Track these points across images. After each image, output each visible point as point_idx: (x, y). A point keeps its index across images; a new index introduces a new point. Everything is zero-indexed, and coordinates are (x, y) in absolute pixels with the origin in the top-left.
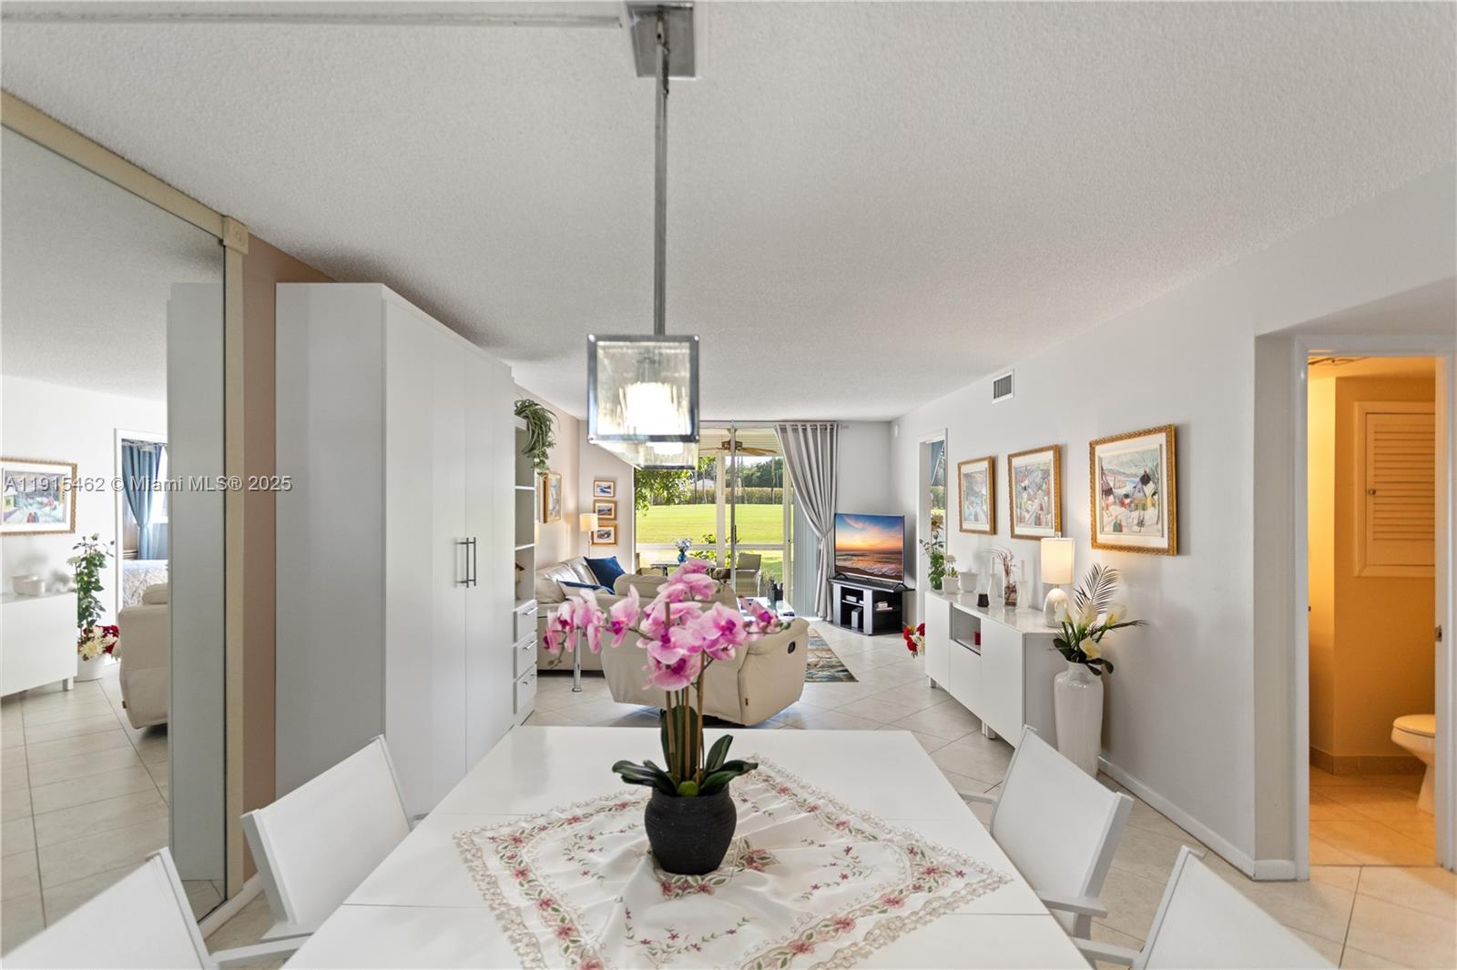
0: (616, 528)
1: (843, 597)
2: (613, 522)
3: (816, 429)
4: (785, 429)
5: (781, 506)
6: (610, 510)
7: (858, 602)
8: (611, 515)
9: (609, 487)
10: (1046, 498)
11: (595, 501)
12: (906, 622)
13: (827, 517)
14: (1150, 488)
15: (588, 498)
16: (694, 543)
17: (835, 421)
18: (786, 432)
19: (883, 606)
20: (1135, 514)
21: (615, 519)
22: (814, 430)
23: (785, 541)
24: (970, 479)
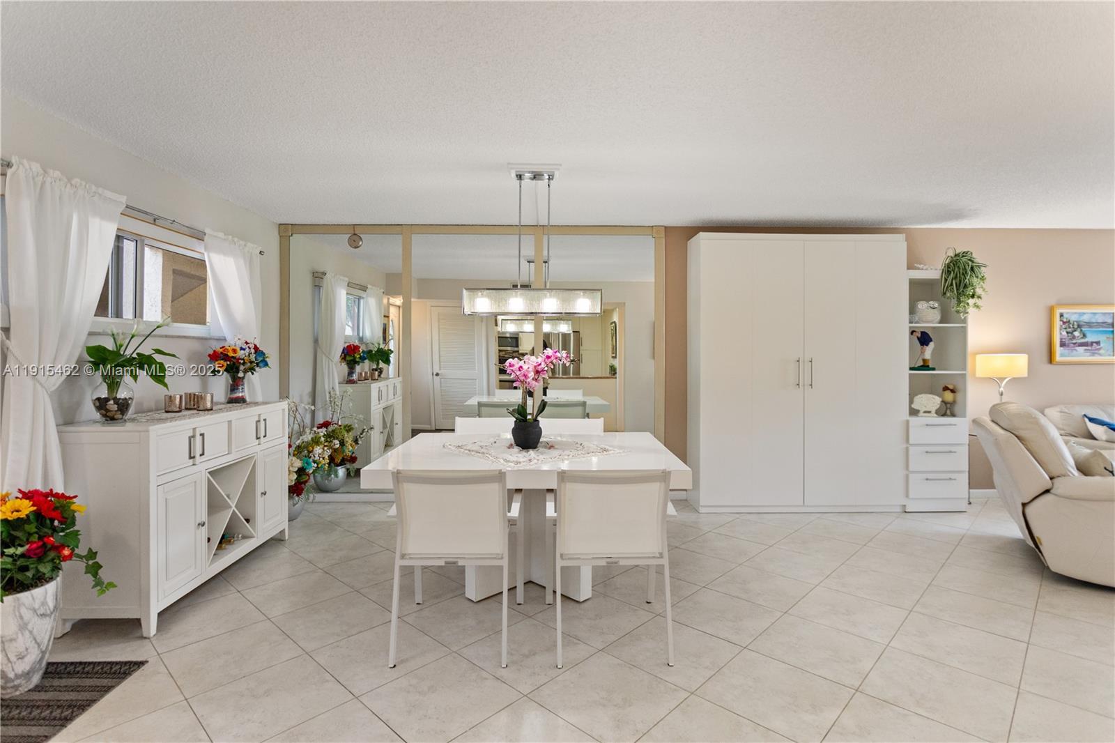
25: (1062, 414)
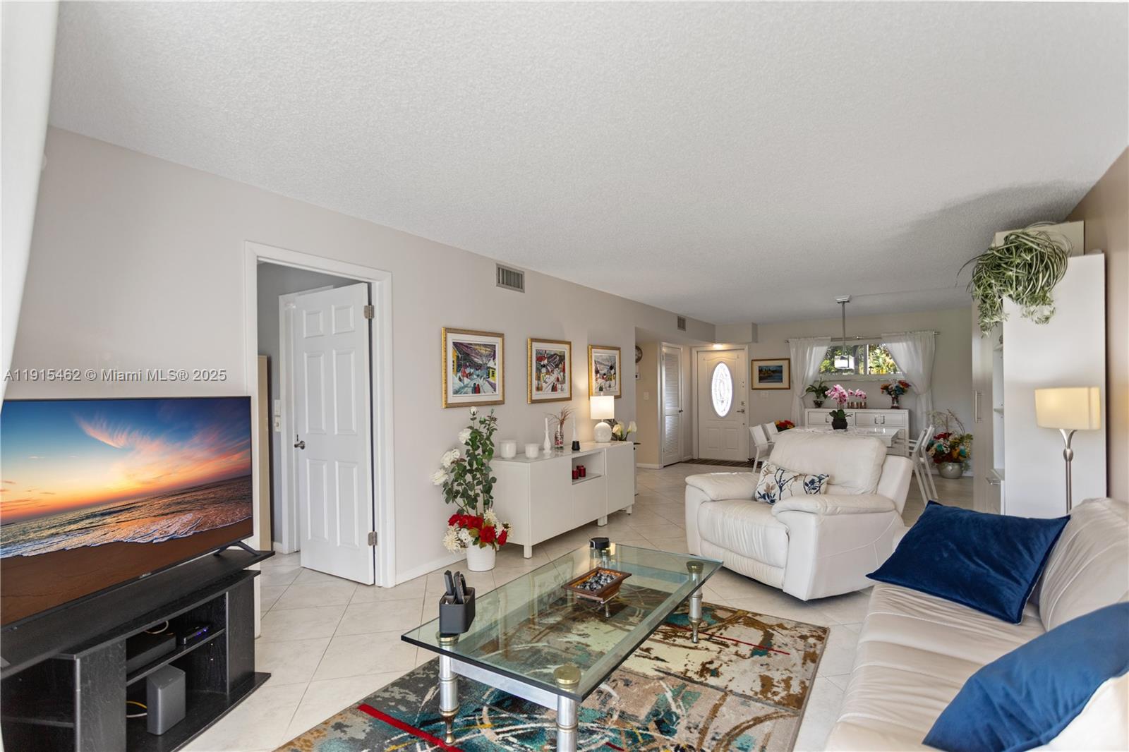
10: (562, 374)
14: (613, 372)
20: (608, 382)
24: (469, 351)
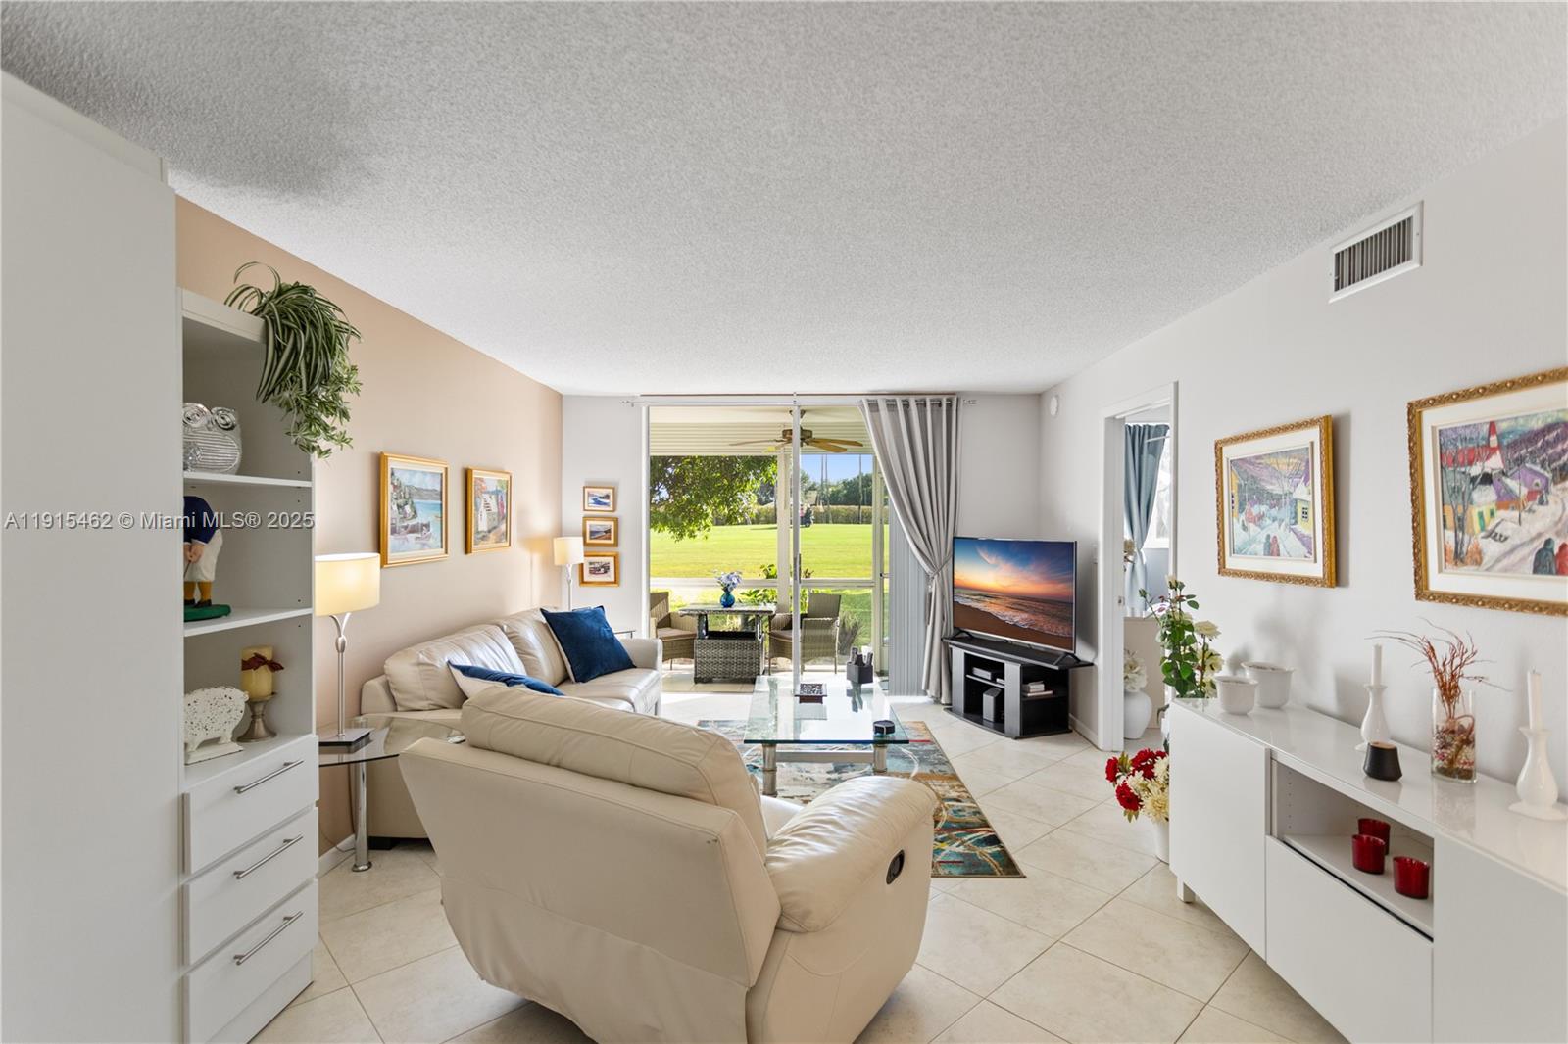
0: (616, 558)
1: (968, 670)
2: (614, 550)
3: (925, 405)
4: (877, 405)
5: (870, 526)
6: (608, 531)
7: (993, 680)
8: (609, 538)
9: (607, 497)
11: (586, 518)
12: (1075, 714)
13: (941, 542)
15: (574, 513)
16: (745, 577)
17: (953, 393)
18: (878, 411)
19: (1037, 689)
21: (616, 544)
22: (922, 406)
23: (875, 572)
24: (1254, 471)
25: (421, 667)
